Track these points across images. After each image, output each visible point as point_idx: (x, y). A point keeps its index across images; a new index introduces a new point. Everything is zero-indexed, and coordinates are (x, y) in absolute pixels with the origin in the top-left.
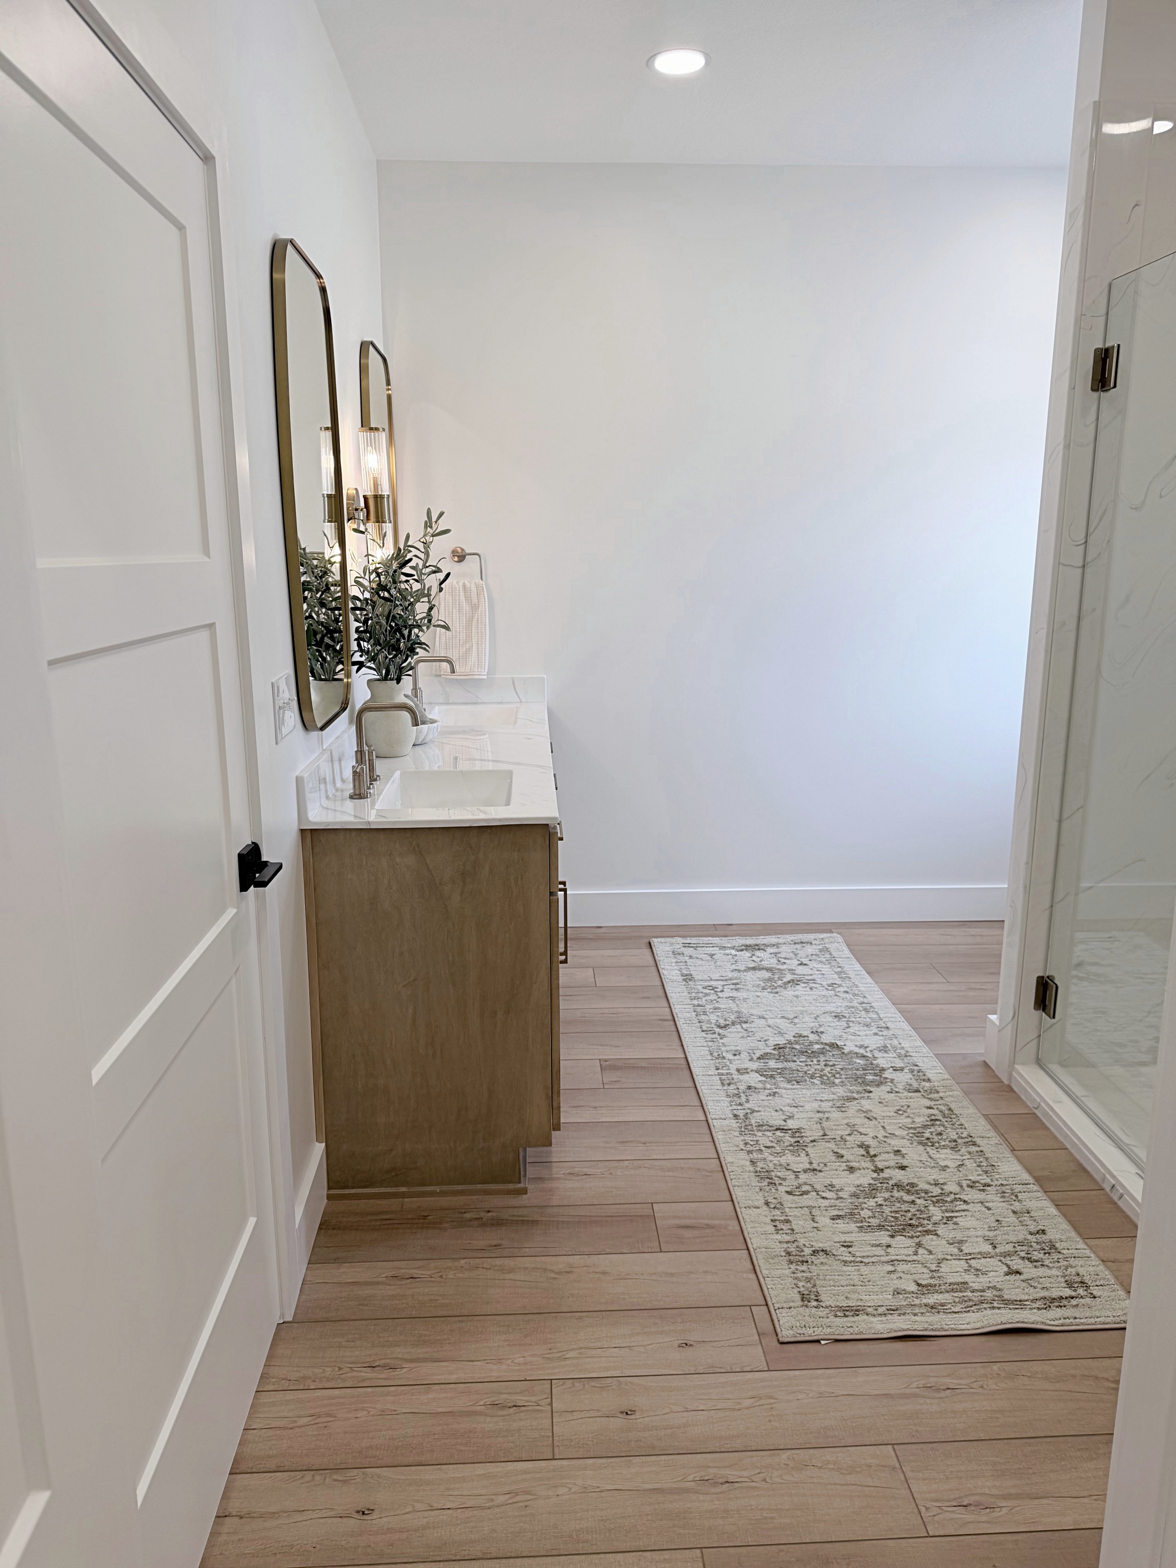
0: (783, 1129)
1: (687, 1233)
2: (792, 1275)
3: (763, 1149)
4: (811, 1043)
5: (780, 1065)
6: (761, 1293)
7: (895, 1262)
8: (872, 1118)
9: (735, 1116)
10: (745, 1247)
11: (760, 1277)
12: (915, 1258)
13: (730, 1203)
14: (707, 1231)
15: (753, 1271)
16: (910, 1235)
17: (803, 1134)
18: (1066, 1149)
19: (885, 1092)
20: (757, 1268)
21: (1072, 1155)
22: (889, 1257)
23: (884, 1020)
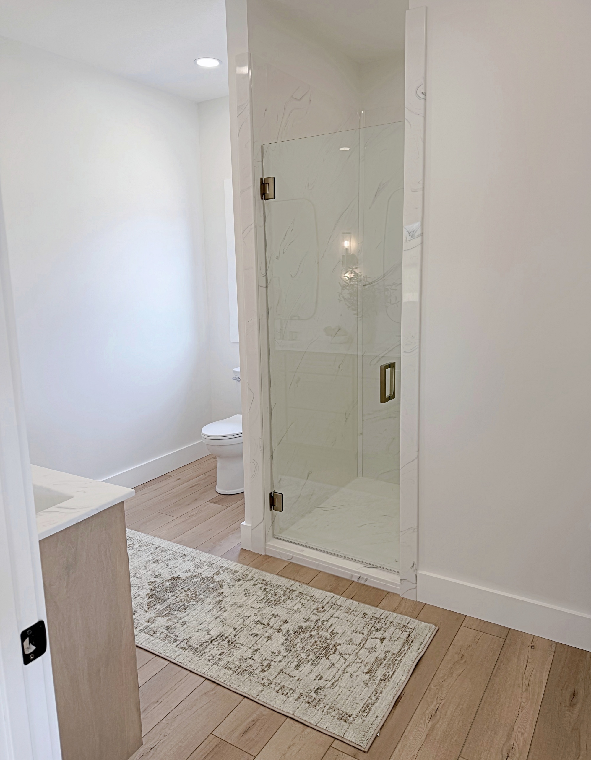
0: (214, 639)
1: (252, 734)
2: (324, 713)
3: (220, 657)
4: (163, 584)
5: (164, 605)
6: (325, 735)
7: (346, 670)
8: (241, 606)
9: (183, 648)
10: (285, 718)
11: (314, 727)
12: (347, 663)
13: (245, 699)
14: (258, 724)
15: (306, 727)
16: (331, 653)
17: (226, 635)
18: (321, 572)
19: (228, 589)
20: (306, 723)
21: (326, 573)
22: (341, 670)
23: (178, 551)
